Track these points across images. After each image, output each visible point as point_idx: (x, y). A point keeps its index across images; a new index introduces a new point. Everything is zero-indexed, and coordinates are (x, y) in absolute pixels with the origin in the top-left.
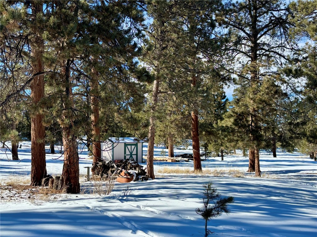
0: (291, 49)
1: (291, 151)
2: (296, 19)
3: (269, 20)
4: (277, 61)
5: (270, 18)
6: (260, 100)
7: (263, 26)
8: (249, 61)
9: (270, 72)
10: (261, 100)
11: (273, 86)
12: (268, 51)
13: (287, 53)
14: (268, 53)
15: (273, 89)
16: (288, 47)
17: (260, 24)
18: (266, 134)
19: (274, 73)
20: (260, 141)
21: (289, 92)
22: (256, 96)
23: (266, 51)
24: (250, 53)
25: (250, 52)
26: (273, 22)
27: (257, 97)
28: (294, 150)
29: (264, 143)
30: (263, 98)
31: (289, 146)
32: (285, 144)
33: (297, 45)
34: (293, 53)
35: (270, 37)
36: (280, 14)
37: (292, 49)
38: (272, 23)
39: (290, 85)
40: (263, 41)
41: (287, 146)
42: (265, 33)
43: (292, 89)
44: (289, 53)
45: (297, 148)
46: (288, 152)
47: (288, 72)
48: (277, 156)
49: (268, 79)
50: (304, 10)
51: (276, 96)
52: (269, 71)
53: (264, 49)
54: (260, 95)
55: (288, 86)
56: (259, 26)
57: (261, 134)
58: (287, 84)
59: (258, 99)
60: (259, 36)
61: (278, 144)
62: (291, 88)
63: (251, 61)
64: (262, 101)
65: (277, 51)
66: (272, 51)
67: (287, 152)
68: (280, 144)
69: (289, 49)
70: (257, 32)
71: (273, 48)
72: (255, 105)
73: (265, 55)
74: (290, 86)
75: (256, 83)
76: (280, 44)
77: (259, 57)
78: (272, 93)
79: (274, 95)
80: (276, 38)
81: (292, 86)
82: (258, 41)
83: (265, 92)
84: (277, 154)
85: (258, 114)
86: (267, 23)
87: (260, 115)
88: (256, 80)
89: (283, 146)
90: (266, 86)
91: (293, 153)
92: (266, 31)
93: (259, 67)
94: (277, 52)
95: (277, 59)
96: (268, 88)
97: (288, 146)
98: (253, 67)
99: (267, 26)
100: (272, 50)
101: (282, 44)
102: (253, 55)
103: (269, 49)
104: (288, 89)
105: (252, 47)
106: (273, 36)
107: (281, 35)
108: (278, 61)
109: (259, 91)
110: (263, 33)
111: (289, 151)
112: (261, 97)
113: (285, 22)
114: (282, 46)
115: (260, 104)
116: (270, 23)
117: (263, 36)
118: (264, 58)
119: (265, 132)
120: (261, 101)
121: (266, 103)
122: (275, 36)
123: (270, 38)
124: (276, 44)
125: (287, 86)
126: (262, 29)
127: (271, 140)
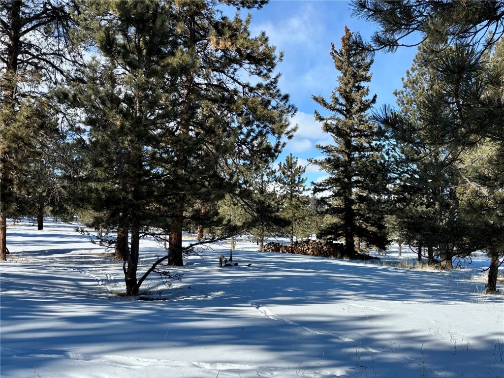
0: (72, 61)
1: (68, 221)
2: (82, 16)
3: (43, 8)
4: (51, 78)
5: (45, 6)
6: (13, 135)
7: (32, 15)
8: (3, 68)
9: (37, 93)
10: (15, 135)
11: (37, 115)
12: (37, 57)
13: (66, 66)
14: (36, 60)
15: (36, 120)
16: (68, 57)
17: (27, 11)
18: (21, 192)
19: (44, 95)
20: (8, 203)
21: (65, 127)
22: (8, 128)
23: (34, 57)
24: (7, 56)
25: (6, 54)
26: (48, 12)
27: (9, 130)
28: (72, 219)
29: (14, 206)
30: (20, 133)
31: (64, 212)
32: (58, 209)
33: (81, 57)
34: (75, 68)
35: (42, 36)
36: (61, 3)
37: (74, 62)
38: (46, 14)
39: (68, 117)
40: (28, 40)
41: (60, 213)
42: (33, 28)
43: (69, 124)
44: (70, 68)
45: (78, 217)
46: (63, 221)
47: (63, 97)
48: (44, 228)
49: (31, 104)
50: (94, 7)
51: (42, 132)
52: (36, 91)
53: (30, 54)
54: (14, 128)
55: (65, 119)
56: (24, 13)
57: (13, 192)
58: (63, 116)
59: (10, 134)
60: (23, 29)
61: (48, 209)
62: (69, 122)
63: (6, 68)
64: (16, 138)
65: (52, 60)
66: (44, 60)
67: (62, 223)
68: (51, 208)
69: (69, 60)
70: (19, 23)
71: (45, 54)
72: (5, 142)
73: (31, 64)
74: (67, 119)
75: (10, 107)
76: (56, 50)
77: (21, 65)
78: (34, 127)
79: (38, 130)
80: (52, 39)
81: (70, 119)
82: (21, 39)
83: (24, 123)
84: (44, 224)
85: (11, 158)
86: (38, 12)
87: (12, 160)
88: (10, 103)
89: (54, 213)
90: (26, 114)
91: (71, 224)
92: (36, 24)
93: (17, 81)
94: (52, 62)
95: (50, 73)
96: (28, 118)
97: (62, 213)
98: (8, 80)
99: (37, 17)
100: (44, 57)
101: (59, 50)
102: (10, 59)
103: (38, 55)
104: (65, 123)
105: (9, 45)
106: (46, 35)
107: (59, 36)
108: (53, 77)
109: (14, 121)
110: (29, 27)
111: (65, 221)
112: (16, 131)
113: (67, 17)
114: (58, 54)
115: (14, 142)
116: (43, 13)
117: (31, 32)
118: (29, 68)
119: (19, 189)
120: (14, 138)
121: (23, 142)
122: (51, 37)
123: (42, 38)
124: (51, 49)
125: (63, 118)
126: (30, 20)
127: (35, 202)
